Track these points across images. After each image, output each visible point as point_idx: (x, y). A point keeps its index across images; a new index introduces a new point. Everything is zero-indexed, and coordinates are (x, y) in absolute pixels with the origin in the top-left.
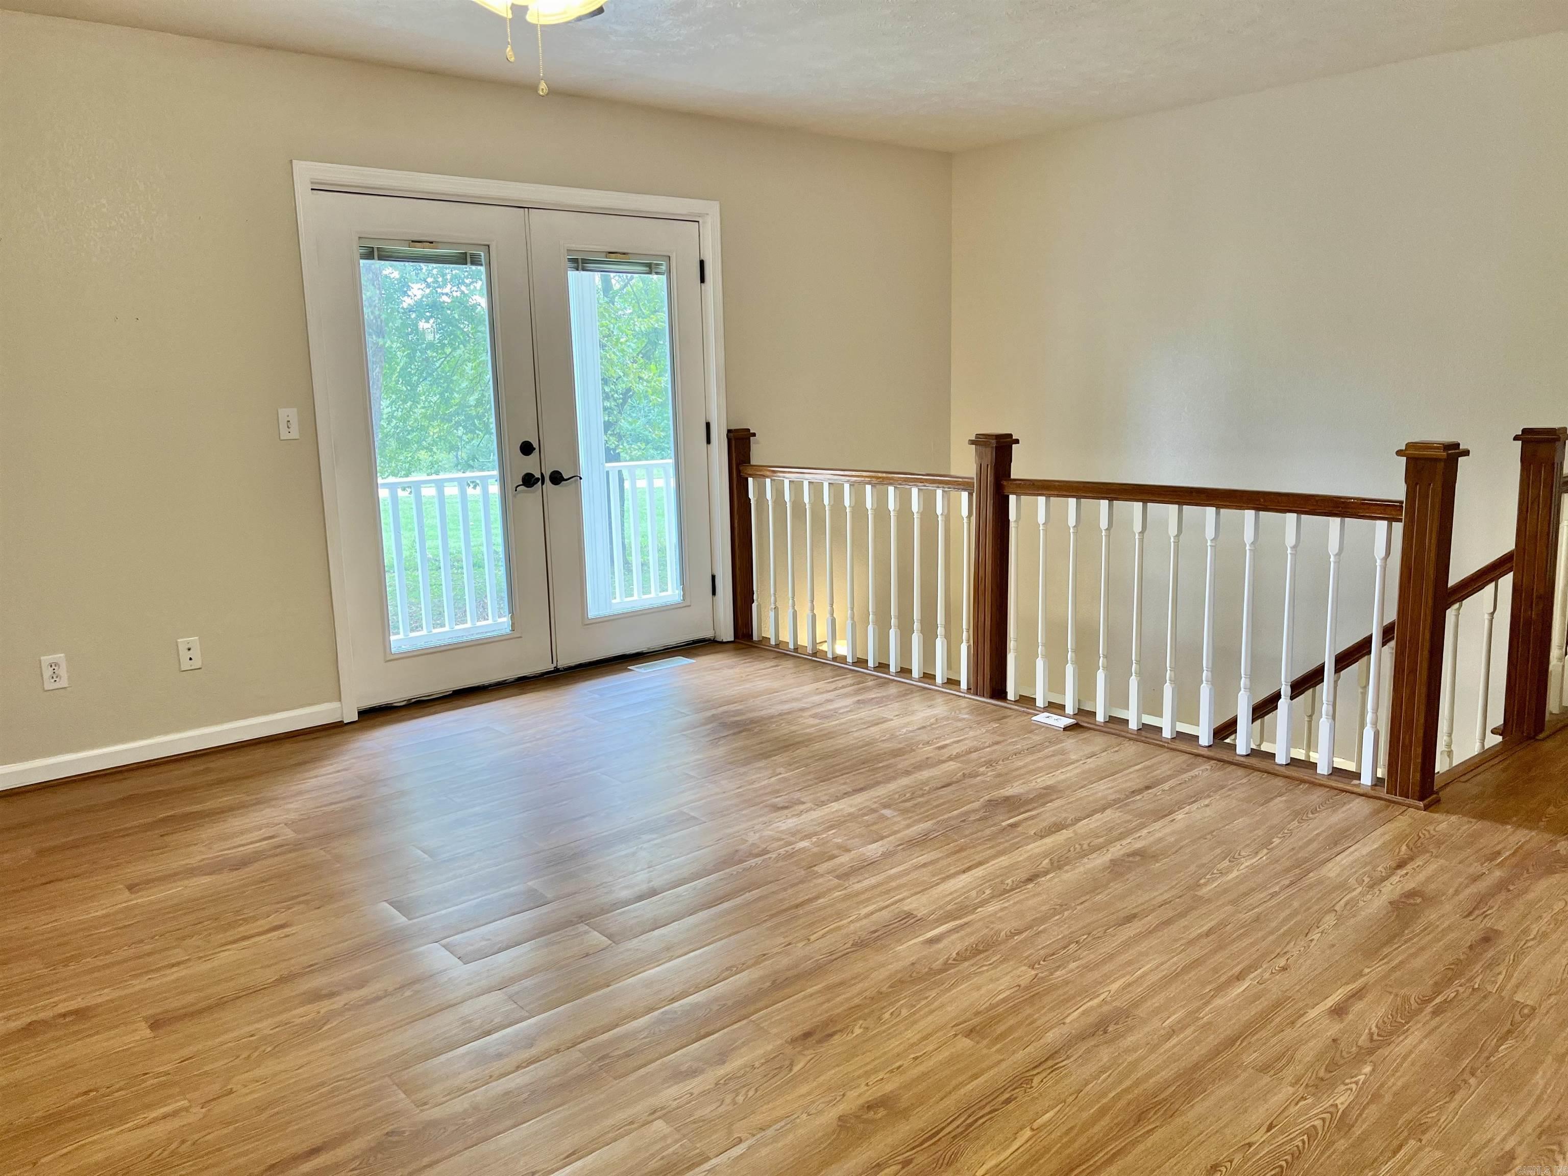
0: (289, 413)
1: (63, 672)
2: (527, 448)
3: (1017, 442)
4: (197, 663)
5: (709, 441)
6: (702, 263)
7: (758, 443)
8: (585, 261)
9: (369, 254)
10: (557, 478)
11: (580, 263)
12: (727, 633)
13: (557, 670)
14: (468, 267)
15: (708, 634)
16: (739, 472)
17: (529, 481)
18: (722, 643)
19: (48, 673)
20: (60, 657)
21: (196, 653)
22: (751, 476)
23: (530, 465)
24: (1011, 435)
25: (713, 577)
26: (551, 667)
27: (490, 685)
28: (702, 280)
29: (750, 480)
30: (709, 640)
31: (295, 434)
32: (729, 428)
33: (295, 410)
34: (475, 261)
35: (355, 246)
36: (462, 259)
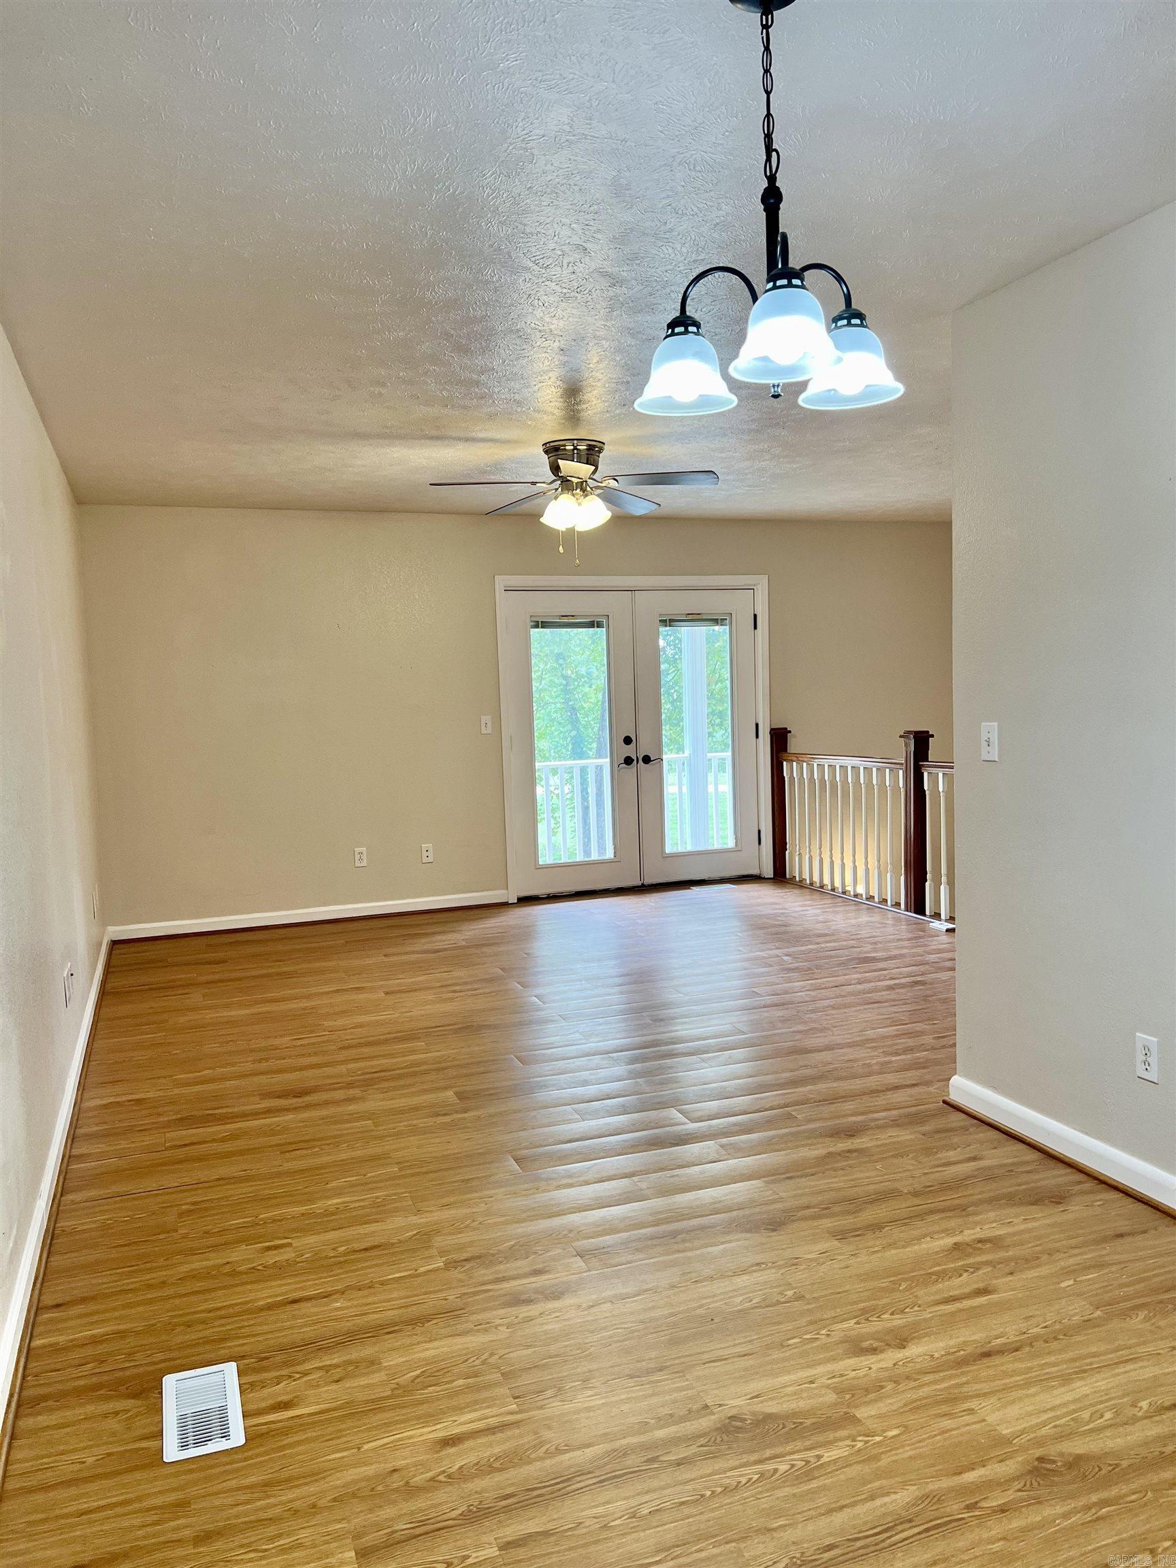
0: (486, 719)
1: (364, 857)
2: (628, 740)
3: (932, 736)
4: (430, 859)
5: (757, 737)
6: (755, 616)
7: (795, 737)
8: (671, 621)
9: (536, 625)
10: (647, 760)
11: (668, 622)
12: (768, 871)
13: (643, 885)
14: (596, 629)
15: (755, 872)
16: (778, 757)
17: (628, 761)
18: (764, 878)
19: (357, 856)
20: (364, 849)
21: (430, 854)
22: (785, 760)
23: (629, 751)
24: (928, 732)
25: (759, 832)
26: (639, 883)
27: (600, 891)
28: (755, 628)
29: (785, 763)
30: (756, 876)
31: (489, 731)
32: (773, 727)
33: (490, 717)
34: (599, 625)
35: (528, 620)
36: (591, 625)
